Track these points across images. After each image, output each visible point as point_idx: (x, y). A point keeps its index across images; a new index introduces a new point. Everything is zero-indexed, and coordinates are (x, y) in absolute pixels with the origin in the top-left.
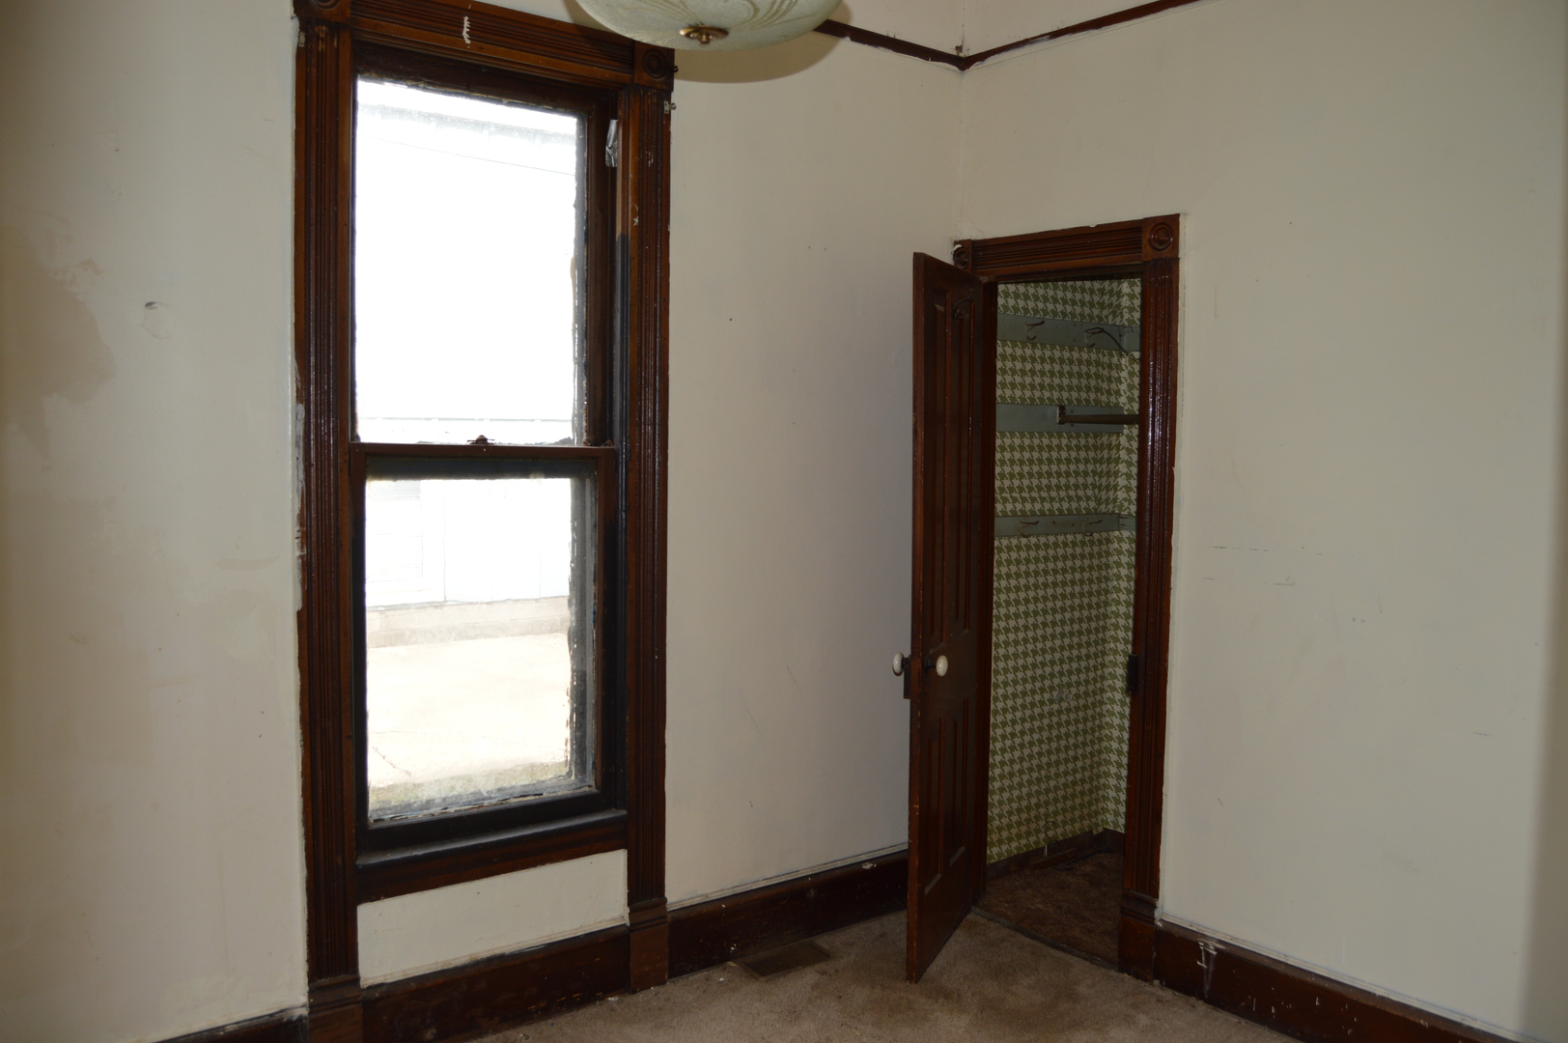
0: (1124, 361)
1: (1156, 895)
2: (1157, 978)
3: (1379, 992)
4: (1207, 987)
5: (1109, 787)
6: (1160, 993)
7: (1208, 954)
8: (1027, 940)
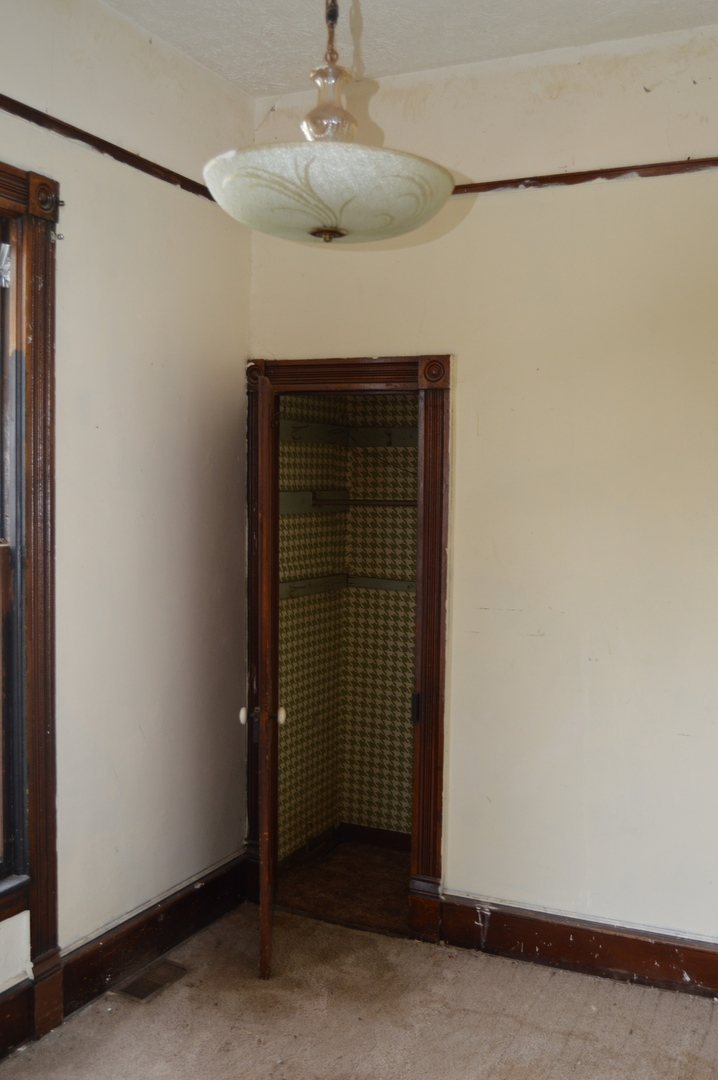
0: (349, 454)
1: (439, 876)
2: (442, 939)
3: (617, 924)
4: (484, 940)
5: (344, 790)
6: (448, 950)
7: (483, 915)
8: (331, 926)
